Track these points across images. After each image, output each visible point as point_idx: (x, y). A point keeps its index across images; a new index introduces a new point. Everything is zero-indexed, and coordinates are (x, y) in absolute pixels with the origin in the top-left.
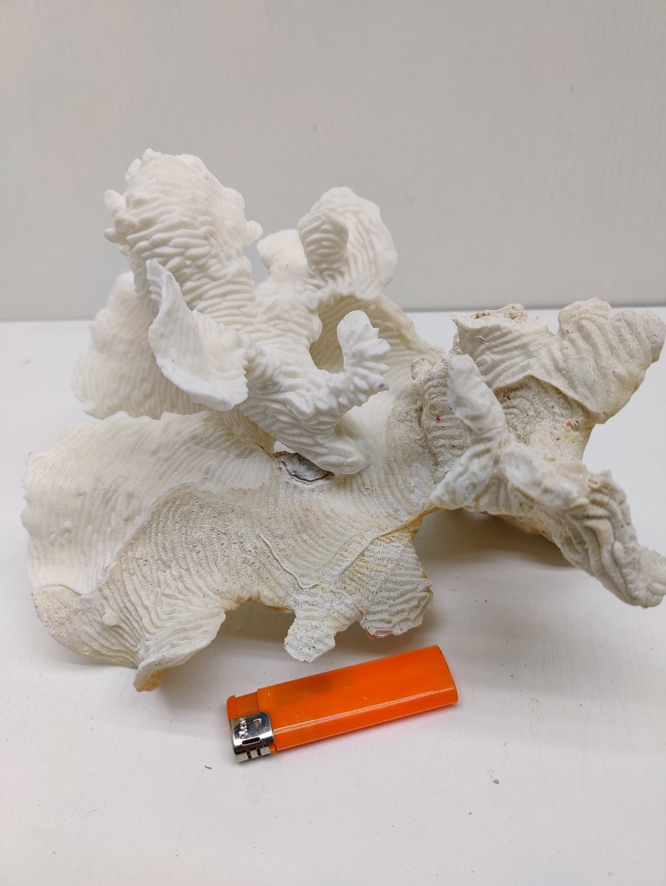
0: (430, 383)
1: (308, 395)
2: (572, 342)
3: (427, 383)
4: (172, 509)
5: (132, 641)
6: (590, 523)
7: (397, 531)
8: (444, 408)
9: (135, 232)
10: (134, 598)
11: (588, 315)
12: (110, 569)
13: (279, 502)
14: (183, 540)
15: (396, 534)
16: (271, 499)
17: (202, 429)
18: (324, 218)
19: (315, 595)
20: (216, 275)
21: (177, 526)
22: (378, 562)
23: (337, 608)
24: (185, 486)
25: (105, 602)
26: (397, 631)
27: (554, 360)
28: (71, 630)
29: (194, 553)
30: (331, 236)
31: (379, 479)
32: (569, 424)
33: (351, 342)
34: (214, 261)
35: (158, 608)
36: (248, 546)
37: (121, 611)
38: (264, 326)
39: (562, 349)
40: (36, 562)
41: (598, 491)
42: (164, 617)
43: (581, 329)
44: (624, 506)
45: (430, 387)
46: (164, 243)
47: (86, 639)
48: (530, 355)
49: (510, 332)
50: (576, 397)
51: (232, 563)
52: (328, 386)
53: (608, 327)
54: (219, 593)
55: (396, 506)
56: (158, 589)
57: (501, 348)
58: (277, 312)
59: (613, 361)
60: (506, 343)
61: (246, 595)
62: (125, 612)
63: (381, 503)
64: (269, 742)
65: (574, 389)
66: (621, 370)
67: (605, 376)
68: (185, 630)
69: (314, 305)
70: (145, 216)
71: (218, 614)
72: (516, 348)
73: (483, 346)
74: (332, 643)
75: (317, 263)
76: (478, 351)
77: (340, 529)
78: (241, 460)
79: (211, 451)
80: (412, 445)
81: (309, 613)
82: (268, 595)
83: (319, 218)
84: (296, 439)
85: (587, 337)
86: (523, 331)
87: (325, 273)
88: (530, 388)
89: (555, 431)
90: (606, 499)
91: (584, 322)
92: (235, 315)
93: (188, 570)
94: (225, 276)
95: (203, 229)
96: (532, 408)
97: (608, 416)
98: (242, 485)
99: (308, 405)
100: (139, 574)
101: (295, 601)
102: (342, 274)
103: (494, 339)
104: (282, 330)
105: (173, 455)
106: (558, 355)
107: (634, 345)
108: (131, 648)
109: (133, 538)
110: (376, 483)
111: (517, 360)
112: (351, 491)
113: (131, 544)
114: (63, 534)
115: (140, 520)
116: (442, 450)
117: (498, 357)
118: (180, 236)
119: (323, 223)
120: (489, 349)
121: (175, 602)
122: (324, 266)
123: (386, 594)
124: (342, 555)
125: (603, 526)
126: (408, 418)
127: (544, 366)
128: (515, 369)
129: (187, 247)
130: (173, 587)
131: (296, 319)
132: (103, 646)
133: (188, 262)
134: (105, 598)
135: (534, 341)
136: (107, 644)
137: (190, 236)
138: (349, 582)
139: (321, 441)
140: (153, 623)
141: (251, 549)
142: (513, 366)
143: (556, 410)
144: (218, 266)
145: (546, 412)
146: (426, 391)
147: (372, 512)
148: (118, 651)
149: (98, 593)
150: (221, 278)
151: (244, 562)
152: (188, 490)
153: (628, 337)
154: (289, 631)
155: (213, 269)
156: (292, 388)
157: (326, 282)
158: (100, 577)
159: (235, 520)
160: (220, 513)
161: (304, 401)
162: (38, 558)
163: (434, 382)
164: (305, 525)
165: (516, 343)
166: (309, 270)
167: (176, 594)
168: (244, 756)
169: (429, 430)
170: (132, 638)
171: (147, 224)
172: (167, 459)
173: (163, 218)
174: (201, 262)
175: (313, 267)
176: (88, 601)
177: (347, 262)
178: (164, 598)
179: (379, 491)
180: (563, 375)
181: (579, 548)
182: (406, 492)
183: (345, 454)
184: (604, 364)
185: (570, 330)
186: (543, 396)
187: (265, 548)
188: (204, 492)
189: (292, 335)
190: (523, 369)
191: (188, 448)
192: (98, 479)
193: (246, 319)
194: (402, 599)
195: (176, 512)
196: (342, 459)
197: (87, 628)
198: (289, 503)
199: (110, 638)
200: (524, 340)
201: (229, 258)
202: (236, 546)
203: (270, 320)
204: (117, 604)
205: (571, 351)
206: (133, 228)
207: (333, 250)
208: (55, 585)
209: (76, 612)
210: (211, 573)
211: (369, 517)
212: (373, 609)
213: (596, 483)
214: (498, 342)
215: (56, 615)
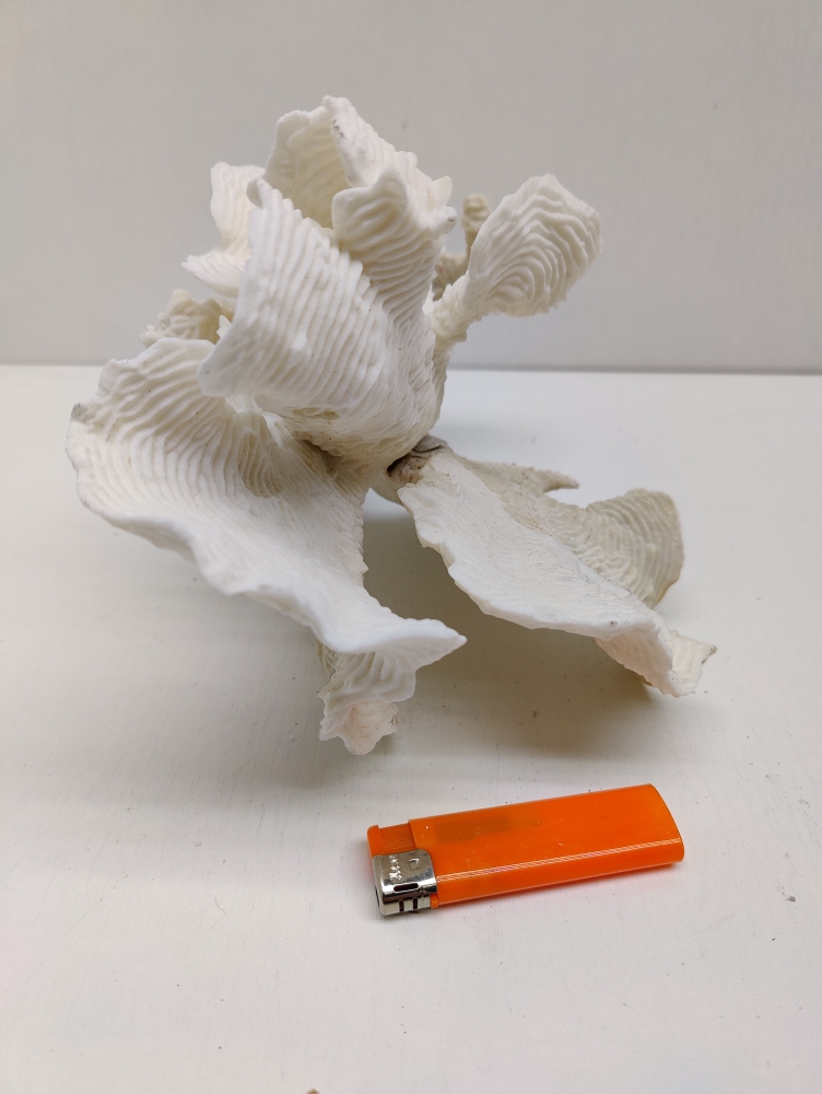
64: (432, 891)
168: (395, 908)
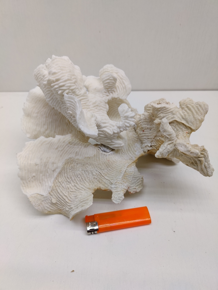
0: (141, 121)
1: (111, 129)
2: (185, 110)
3: (139, 121)
4: (68, 166)
5: (61, 207)
6: (199, 159)
7: (132, 163)
8: (146, 128)
9: (54, 83)
10: (61, 194)
11: (188, 103)
12: (52, 186)
13: (100, 160)
14: (73, 174)
15: (132, 164)
16: (98, 159)
17: (71, 140)
18: (110, 76)
19: (116, 185)
20: (78, 94)
21: (71, 171)
22: (130, 173)
23: (123, 187)
24: (70, 158)
25: (51, 196)
26: (138, 191)
27: (182, 116)
28: (42, 207)
29: (78, 178)
30: (113, 81)
31: (126, 149)
32: (187, 133)
33: (123, 113)
34: (77, 90)
35: (70, 196)
36: (94, 174)
37: (57, 198)
38: (93, 109)
39: (183, 113)
40: (24, 188)
41: (202, 151)
42: (73, 198)
43: (187, 107)
44: (207, 154)
45: (141, 123)
46: (63, 86)
47: (46, 208)
48: (174, 114)
49: (168, 108)
50: (189, 126)
51: (91, 179)
52: (116, 126)
53: (195, 107)
54: (89, 189)
55: (132, 156)
56: (68, 190)
57: (165, 112)
58: (97, 104)
59: (197, 116)
60: (167, 111)
61: (96, 188)
62: (58, 198)
63: (128, 156)
64: (97, 230)
65: (188, 123)
66: (199, 118)
67: (196, 120)
68: (84, 201)
69: (107, 101)
70: (57, 78)
71: (91, 195)
72: (169, 112)
73: (160, 112)
74: (123, 197)
75: (107, 89)
76: (159, 113)
77: (118, 165)
78: (86, 148)
79: (75, 146)
80: (134, 138)
81: (116, 190)
82: (103, 187)
83: (109, 76)
84: (105, 141)
85: (190, 109)
86: (171, 107)
87: (110, 92)
88: (174, 123)
89: (184, 135)
90: (204, 153)
91: (188, 105)
92: (84, 106)
93: (77, 183)
94: (81, 94)
95: (74, 80)
96: (175, 128)
97: (196, 130)
98: (88, 156)
99: (111, 132)
100: (61, 186)
101: (111, 187)
102: (114, 91)
103: (164, 110)
104: (99, 109)
105: (63, 149)
106: (182, 114)
107: (202, 111)
108: (61, 208)
109: (57, 176)
110: (126, 150)
111: (170, 115)
112: (119, 154)
113: (56, 178)
114: (32, 178)
115: (58, 171)
116: (145, 139)
117: (164, 115)
118: (68, 83)
119: (110, 77)
120: (162, 113)
121: (76, 193)
122: (109, 89)
123: (133, 181)
124: (121, 172)
125: (203, 159)
126: (132, 131)
127: (179, 117)
128: (170, 118)
129: (70, 86)
130: (73, 189)
131: (102, 106)
132: (51, 209)
133: (71, 91)
134: (51, 195)
135: (174, 110)
136: (52, 208)
137: (71, 83)
138: (124, 179)
139: (113, 141)
140: (69, 200)
141: (95, 174)
142: (169, 117)
143: (183, 129)
144: (78, 91)
145: (180, 129)
146: (139, 123)
147: (125, 159)
148: (56, 210)
149: (49, 194)
150: (80, 95)
151: (94, 178)
152: (72, 159)
153: (200, 109)
154: (112, 196)
155: (77, 92)
156: (105, 127)
157: (110, 94)
158: (49, 189)
159: (89, 166)
160: (84, 165)
161: (110, 130)
162: (25, 186)
163: (142, 121)
164: (108, 165)
165: (170, 111)
166: (105, 91)
167: (75, 191)
169: (140, 134)
170: (61, 205)
171: (57, 80)
172: (62, 150)
173: (62, 78)
174: (74, 91)
175: (106, 90)
176: (46, 197)
177: (116, 88)
178: (71, 192)
179: (127, 153)
180: (185, 120)
181: (196, 165)
182: (134, 152)
183: (120, 144)
184: (195, 117)
185: (185, 107)
186: (179, 125)
187: (99, 173)
188: (77, 159)
189: (102, 111)
190: (172, 118)
191: (68, 146)
192: (41, 159)
193: (88, 107)
194: (137, 182)
195: (69, 166)
196: (119, 146)
197: (47, 205)
198: (103, 159)
199: (53, 207)
200: (172, 110)
201: (81, 88)
202: (91, 174)
203: (95, 106)
204: (56, 196)
205: (186, 113)
206: (53, 82)
207: (113, 85)
208: (34, 194)
209: (43, 201)
210: (84, 183)
211: (125, 160)
212: (131, 186)
213: (202, 149)
214: (165, 111)
215: (37, 203)
